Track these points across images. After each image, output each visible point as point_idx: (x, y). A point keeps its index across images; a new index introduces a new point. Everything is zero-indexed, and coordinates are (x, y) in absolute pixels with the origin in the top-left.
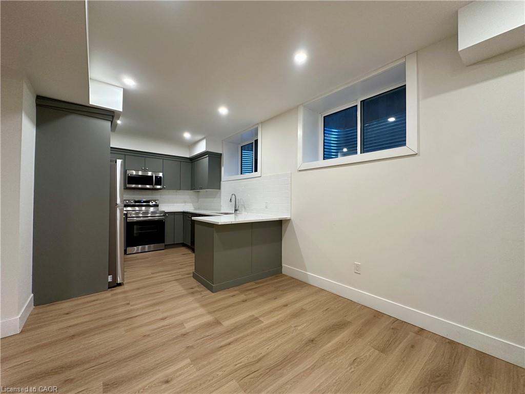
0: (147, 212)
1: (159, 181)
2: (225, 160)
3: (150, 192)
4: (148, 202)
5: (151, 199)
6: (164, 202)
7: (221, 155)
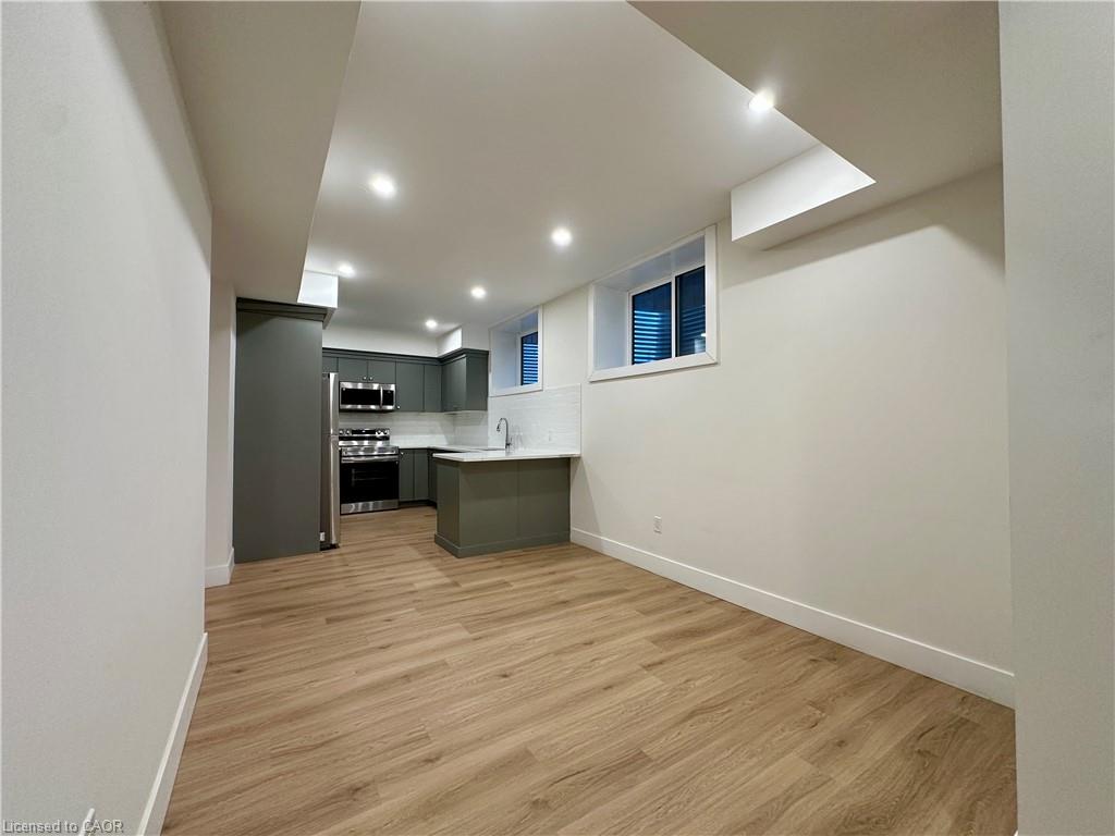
0: (371, 449)
1: (389, 397)
2: (494, 362)
3: (375, 416)
4: (373, 432)
5: (376, 427)
6: (398, 433)
7: (487, 353)
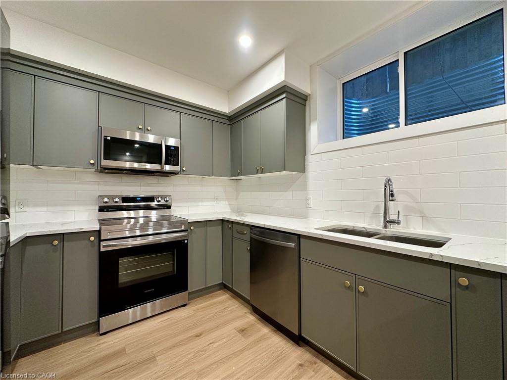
1: (173, 155)
4: (151, 199)
5: (156, 194)
